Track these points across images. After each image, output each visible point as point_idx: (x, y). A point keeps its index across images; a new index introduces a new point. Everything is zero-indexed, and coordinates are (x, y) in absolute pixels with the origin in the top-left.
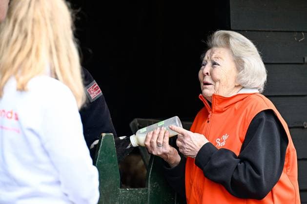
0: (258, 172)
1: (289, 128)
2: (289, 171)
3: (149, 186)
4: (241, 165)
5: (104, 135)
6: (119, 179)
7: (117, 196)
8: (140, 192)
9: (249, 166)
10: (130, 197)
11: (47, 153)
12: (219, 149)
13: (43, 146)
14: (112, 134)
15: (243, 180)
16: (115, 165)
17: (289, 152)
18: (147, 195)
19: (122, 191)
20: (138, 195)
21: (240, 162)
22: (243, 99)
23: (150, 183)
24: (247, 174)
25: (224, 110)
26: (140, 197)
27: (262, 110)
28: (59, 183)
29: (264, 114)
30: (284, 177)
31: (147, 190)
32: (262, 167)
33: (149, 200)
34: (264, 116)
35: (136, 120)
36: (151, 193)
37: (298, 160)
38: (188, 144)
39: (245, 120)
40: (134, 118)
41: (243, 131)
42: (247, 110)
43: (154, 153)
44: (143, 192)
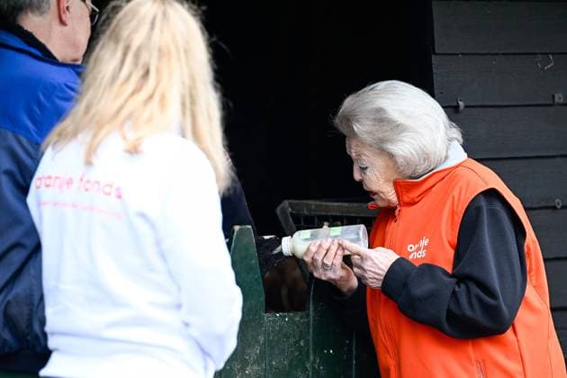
0: (493, 295)
1: (526, 209)
2: (533, 278)
3: (311, 309)
4: (461, 290)
5: (237, 228)
6: (263, 299)
7: (261, 325)
8: (297, 319)
9: (475, 289)
10: (281, 327)
11: (163, 256)
12: (417, 265)
13: (158, 243)
14: (250, 227)
15: (469, 313)
16: (256, 277)
17: (529, 249)
18: (308, 323)
19: (268, 317)
20: (294, 322)
21: (458, 284)
22: (443, 179)
23: (313, 304)
24: (474, 301)
25: (417, 200)
26: (298, 327)
27: (479, 192)
28: (179, 306)
29: (482, 198)
30: (530, 292)
31: (308, 315)
32: (497, 286)
33: (311, 331)
34: (483, 203)
35: (286, 203)
36: (314, 320)
37: (545, 260)
38: (370, 271)
39: (453, 213)
40: (284, 199)
41: (453, 230)
42: (453, 198)
43: (316, 275)
44: (301, 318)
